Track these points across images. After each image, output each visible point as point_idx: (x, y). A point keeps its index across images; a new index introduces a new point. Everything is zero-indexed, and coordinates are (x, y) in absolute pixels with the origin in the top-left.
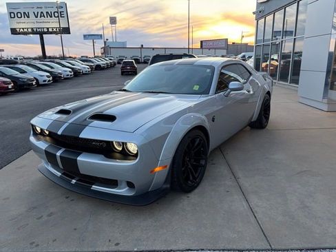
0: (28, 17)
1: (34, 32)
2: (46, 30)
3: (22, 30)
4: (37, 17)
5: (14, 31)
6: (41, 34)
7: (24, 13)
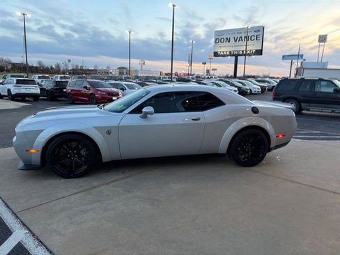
0: (229, 42)
1: (231, 55)
2: (241, 53)
3: (222, 53)
4: (236, 41)
5: (216, 54)
6: (236, 56)
7: (227, 38)
